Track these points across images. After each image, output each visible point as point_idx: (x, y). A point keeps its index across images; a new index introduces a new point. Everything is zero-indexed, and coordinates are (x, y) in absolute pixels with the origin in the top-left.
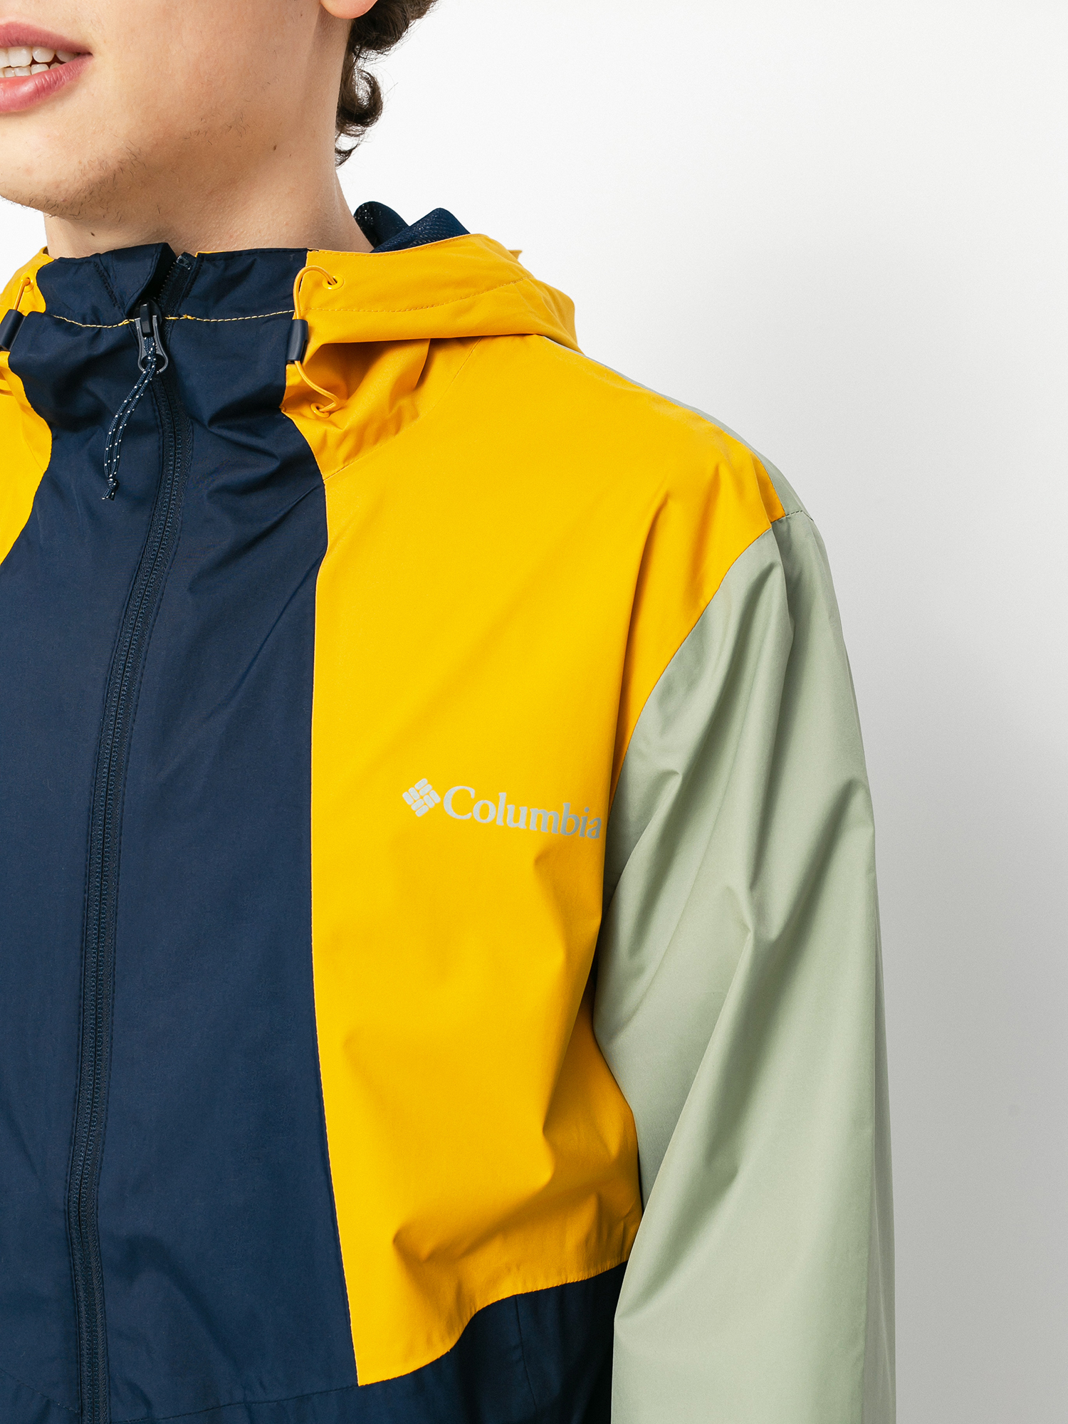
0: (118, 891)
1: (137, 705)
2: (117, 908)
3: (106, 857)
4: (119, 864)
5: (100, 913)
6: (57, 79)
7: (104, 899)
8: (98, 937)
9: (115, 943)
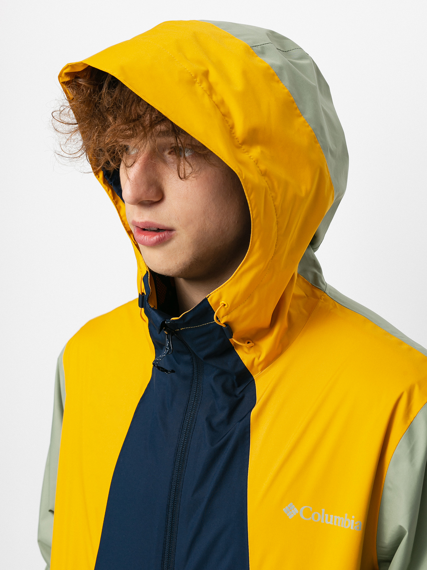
0: (176, 540)
1: (186, 466)
2: (176, 546)
3: (173, 525)
4: (178, 529)
5: (169, 547)
6: (164, 238)
7: (171, 542)
8: (169, 557)
9: (174, 560)
